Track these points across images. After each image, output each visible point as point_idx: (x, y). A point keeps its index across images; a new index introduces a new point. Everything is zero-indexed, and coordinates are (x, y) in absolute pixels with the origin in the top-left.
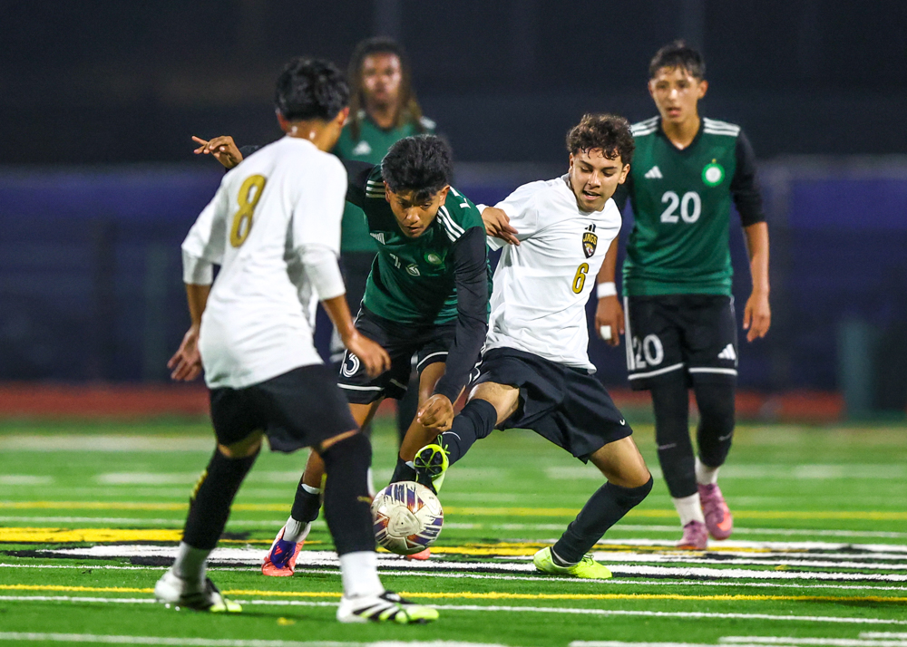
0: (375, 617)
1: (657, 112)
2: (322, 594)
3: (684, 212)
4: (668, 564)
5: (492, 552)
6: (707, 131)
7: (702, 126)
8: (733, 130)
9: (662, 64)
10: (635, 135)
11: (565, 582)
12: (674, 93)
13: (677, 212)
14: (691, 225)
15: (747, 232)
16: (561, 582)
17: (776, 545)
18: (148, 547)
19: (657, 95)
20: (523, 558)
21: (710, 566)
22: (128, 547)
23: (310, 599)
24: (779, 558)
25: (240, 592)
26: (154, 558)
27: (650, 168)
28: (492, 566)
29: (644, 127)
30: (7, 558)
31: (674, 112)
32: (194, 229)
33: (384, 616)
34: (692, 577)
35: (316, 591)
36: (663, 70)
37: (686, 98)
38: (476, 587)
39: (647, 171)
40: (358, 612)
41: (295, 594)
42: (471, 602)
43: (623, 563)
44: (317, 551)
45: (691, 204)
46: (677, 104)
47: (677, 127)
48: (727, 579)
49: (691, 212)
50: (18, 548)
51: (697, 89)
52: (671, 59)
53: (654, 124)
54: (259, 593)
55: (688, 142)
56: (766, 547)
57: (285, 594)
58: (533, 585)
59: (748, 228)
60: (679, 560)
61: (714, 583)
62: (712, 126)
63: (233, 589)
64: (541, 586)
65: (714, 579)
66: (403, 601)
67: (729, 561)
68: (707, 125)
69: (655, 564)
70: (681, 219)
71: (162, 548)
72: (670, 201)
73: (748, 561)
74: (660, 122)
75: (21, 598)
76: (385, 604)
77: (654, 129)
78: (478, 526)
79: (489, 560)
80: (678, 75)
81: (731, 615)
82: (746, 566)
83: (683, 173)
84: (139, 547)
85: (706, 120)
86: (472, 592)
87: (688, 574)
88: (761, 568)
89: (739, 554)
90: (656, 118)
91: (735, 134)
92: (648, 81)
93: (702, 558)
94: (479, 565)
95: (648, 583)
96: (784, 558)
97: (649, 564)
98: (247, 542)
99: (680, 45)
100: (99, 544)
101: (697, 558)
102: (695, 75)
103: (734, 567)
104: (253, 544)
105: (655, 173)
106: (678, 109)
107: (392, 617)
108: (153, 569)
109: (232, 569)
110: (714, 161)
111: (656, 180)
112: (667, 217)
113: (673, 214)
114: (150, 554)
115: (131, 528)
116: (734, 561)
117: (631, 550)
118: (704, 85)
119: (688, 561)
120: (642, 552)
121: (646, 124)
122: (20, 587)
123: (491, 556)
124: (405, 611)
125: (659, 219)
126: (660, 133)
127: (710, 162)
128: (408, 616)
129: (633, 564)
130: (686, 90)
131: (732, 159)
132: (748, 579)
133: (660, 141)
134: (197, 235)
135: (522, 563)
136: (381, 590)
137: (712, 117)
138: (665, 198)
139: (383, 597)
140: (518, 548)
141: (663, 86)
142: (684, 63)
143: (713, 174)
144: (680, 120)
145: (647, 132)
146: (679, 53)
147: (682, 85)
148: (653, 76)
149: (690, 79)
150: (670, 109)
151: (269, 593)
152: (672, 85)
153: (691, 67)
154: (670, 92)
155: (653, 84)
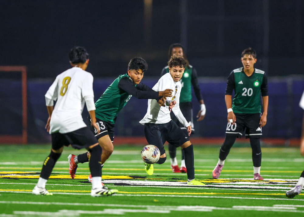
0: (102, 194)
1: (243, 66)
2: (166, 193)
3: (248, 93)
4: (259, 185)
5: (212, 182)
6: (256, 72)
7: (254, 70)
8: (263, 72)
9: (245, 54)
10: (234, 72)
11: (231, 190)
12: (248, 62)
13: (246, 93)
14: (250, 97)
15: (263, 98)
16: (230, 190)
17: (288, 180)
18: (119, 181)
19: (243, 62)
20: (220, 183)
21: (271, 186)
22: (113, 181)
23: (162, 194)
24: (289, 183)
25: (143, 193)
26: (120, 183)
27: (240, 81)
28: (212, 185)
29: (239, 70)
30: (81, 183)
31: (248, 67)
32: (48, 92)
33: (105, 193)
34: (266, 189)
35: (164, 192)
36: (245, 55)
37: (251, 63)
38: (207, 191)
39: (239, 82)
40: (97, 193)
41: (159, 193)
42: (206, 195)
43: (247, 185)
44: (165, 181)
45: (250, 91)
46: (249, 64)
47: (248, 71)
48: (275, 189)
49: (250, 94)
50: (84, 180)
51: (254, 61)
52: (247, 52)
53: (241, 69)
54: (149, 193)
55: (250, 75)
56: (286, 180)
57: (156, 193)
58: (223, 191)
59: (264, 97)
60: (262, 184)
61: (272, 190)
62: (257, 71)
63: (142, 191)
64: (225, 191)
65: (272, 189)
66: (109, 189)
67: (276, 184)
68: (256, 70)
69: (256, 185)
70: (247, 95)
71: (123, 181)
72: (245, 90)
73: (281, 184)
74: (243, 69)
75: (85, 194)
76: (104, 190)
77: (241, 71)
78: (208, 175)
79: (211, 184)
80: (249, 57)
81: (276, 199)
82: (280, 186)
83: (248, 83)
84: (116, 180)
85: (256, 69)
86: (206, 193)
87: (265, 188)
88: (284, 186)
89: (279, 182)
90: (242, 68)
91: (263, 74)
92: (241, 58)
93: (268, 183)
94: (208, 185)
95: (254, 190)
96: (291, 183)
97: (254, 185)
98: (145, 179)
99: (250, 49)
100: (105, 179)
101: (267, 183)
102: (254, 57)
103: (277, 186)
104: (147, 180)
105: (241, 82)
106: (249, 66)
107: (107, 193)
108: (120, 186)
109: (142, 186)
110: (257, 80)
111: (241, 84)
112: (243, 94)
113: (245, 94)
114: (120, 182)
115: (114, 175)
116: (277, 184)
117: (249, 181)
118: (256, 60)
119: (265, 184)
120: (252, 182)
121: (240, 69)
122: (84, 191)
123: (211, 183)
124: (110, 191)
125: (242, 95)
126: (243, 72)
127: (256, 80)
128: (111, 192)
129: (250, 185)
130: (251, 61)
131: (262, 80)
132: (281, 189)
133: (243, 74)
134: (49, 93)
135: (220, 185)
136: (102, 186)
137: (257, 68)
138: (243, 90)
139: (103, 188)
140: (219, 181)
141: (245, 59)
142: (251, 53)
143: (257, 84)
144: (249, 69)
145: (240, 71)
146: (250, 51)
147: (250, 59)
148: (243, 56)
149: (252, 58)
150: (247, 66)
151: (151, 193)
152: (248, 59)
153: (253, 55)
154: (247, 61)
155: (242, 59)
